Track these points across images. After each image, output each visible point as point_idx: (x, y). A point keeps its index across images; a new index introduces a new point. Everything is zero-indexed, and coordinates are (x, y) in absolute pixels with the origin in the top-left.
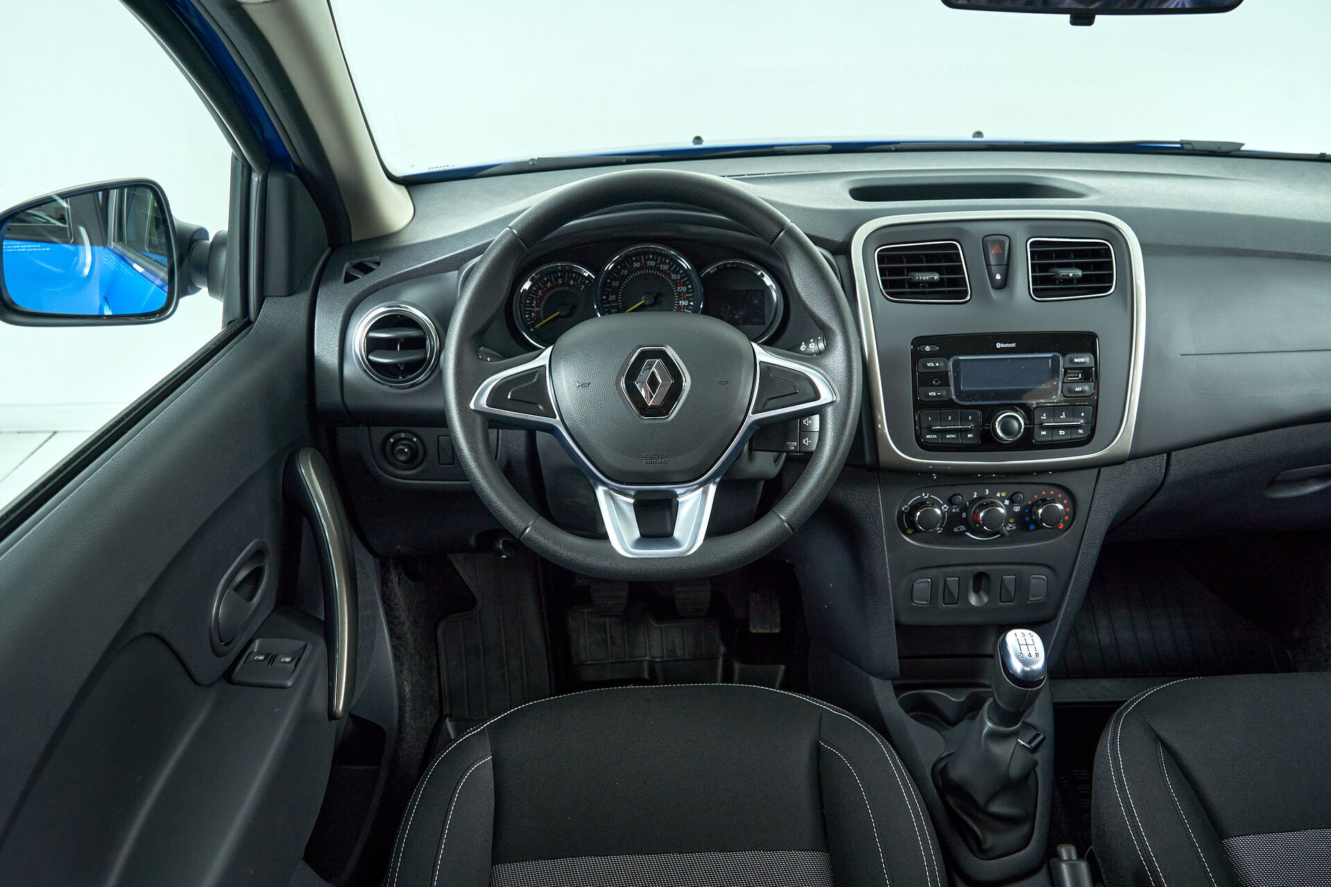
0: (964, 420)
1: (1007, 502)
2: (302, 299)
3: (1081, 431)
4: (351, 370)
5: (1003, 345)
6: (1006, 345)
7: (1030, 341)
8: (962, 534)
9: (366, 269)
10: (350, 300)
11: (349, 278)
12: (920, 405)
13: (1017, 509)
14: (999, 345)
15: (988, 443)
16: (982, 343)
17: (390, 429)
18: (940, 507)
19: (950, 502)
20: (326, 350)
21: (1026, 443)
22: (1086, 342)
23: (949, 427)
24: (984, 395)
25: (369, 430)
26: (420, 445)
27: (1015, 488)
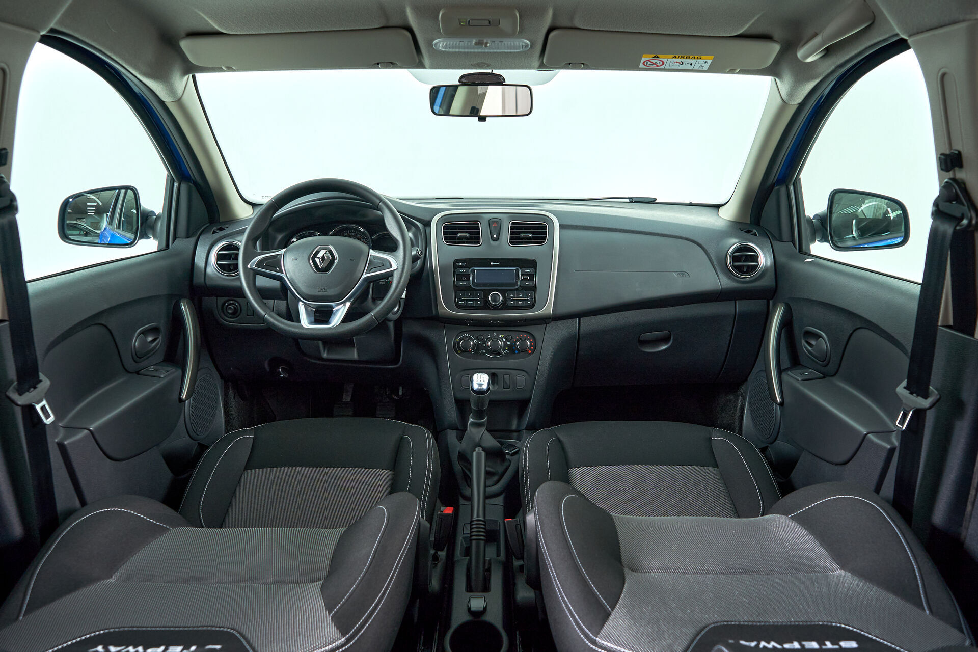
0: (476, 295)
1: (504, 340)
2: (193, 240)
3: (529, 302)
4: (209, 270)
5: (494, 264)
6: (495, 264)
7: (506, 262)
8: (484, 354)
9: (221, 229)
10: (213, 240)
11: (214, 232)
12: (457, 288)
13: (509, 343)
14: (492, 263)
15: (486, 306)
16: (484, 262)
17: (226, 299)
18: (473, 340)
19: (478, 339)
20: (199, 260)
21: (504, 307)
22: (532, 264)
23: (470, 299)
24: (485, 285)
25: (217, 299)
26: (239, 308)
27: (508, 333)
